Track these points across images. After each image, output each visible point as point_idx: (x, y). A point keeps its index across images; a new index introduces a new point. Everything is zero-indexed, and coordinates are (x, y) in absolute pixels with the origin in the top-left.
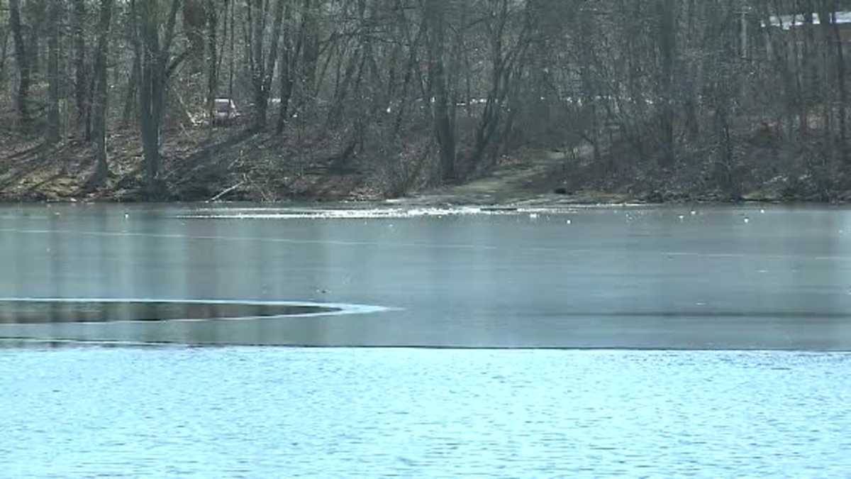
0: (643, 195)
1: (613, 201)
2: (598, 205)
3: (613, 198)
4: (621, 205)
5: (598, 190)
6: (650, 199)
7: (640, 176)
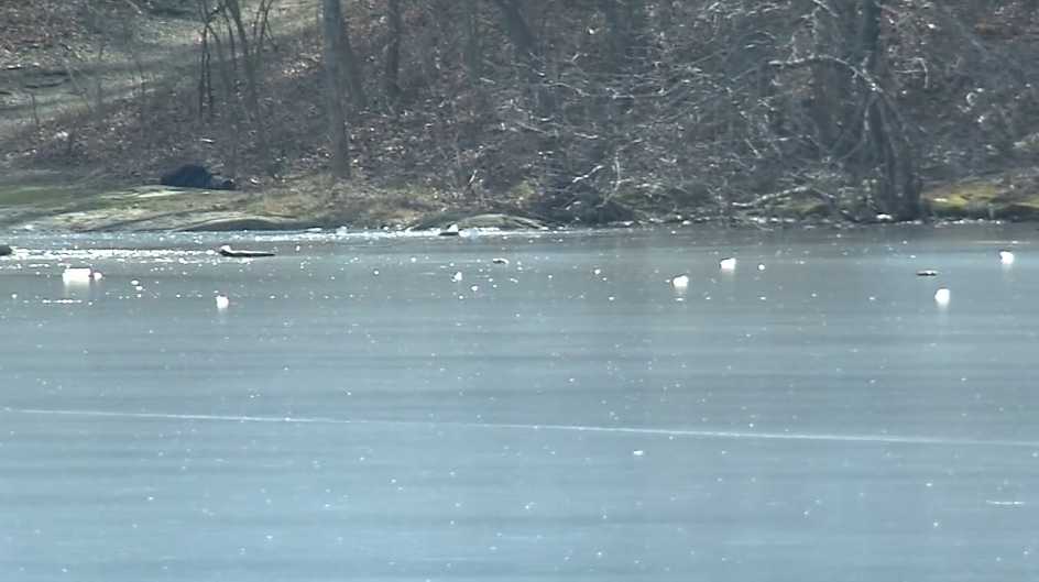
0: (526, 192)
1: (410, 216)
2: (342, 233)
3: (405, 205)
4: (435, 232)
5: (344, 172)
6: (550, 212)
7: (514, 114)
